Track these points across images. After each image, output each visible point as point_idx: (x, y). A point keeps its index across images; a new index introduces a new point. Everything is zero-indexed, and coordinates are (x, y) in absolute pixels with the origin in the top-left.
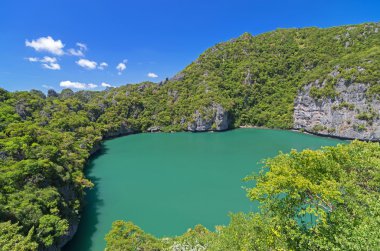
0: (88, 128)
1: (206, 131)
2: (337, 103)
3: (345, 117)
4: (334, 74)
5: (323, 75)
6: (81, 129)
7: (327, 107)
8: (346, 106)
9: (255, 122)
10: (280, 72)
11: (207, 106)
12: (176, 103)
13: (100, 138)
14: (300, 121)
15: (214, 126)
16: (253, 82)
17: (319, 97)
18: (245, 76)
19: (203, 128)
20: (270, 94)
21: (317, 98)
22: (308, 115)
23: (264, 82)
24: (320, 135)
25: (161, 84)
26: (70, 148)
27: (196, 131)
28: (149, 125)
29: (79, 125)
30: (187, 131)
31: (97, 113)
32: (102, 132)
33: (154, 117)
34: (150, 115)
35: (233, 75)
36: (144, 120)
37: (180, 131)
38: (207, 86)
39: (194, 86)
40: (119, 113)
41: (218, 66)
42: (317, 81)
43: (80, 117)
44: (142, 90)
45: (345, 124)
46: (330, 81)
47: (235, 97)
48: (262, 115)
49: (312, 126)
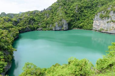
0: (13, 29)
1: (60, 30)
2: (109, 20)
3: (112, 26)
4: (109, 9)
5: (105, 9)
6: (10, 29)
7: (105, 21)
8: (113, 21)
9: (78, 27)
10: (89, 7)
11: (60, 21)
12: (48, 19)
13: (18, 32)
14: (95, 27)
15: (63, 28)
16: (78, 11)
17: (103, 18)
18: (75, 9)
19: (59, 29)
20: (84, 16)
21: (102, 17)
22: (98, 24)
23: (82, 11)
24: (102, 32)
25: (42, 11)
26: (6, 36)
27: (56, 30)
28: (38, 28)
29: (9, 27)
30: (52, 30)
31: (16, 23)
32: (19, 30)
33: (39, 24)
34: (38, 23)
35: (70, 9)
36: (35, 26)
37: (50, 30)
38: (60, 13)
39: (55, 12)
40: (25, 23)
41: (65, 4)
42: (103, 12)
43: (9, 24)
44: (34, 14)
45: (111, 28)
46: (107, 11)
47: (71, 17)
48: (81, 25)
49: (99, 29)
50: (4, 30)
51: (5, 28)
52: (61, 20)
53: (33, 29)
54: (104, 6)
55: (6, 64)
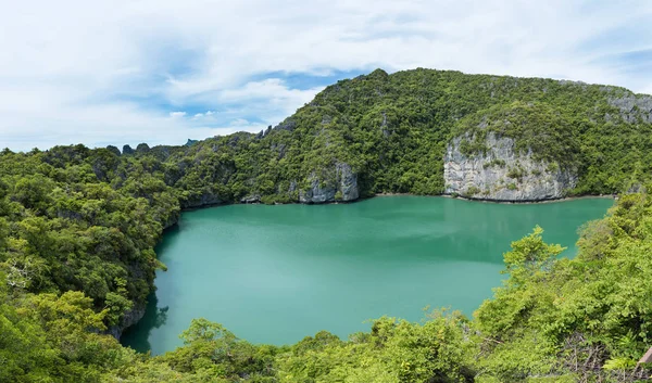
0: (163, 194)
1: (327, 202)
2: (489, 160)
3: (498, 176)
4: (483, 127)
5: (473, 126)
6: (156, 195)
7: (479, 164)
8: (498, 163)
9: (395, 189)
10: (425, 120)
11: (327, 166)
12: (282, 161)
13: (178, 208)
14: (451, 183)
15: (338, 195)
16: (391, 132)
17: (470, 153)
18: (379, 124)
19: (323, 197)
20: (413, 148)
21: (468, 152)
22: (461, 174)
23: (404, 132)
24: (475, 199)
25: (260, 135)
26: (142, 218)
27: (312, 203)
28: (243, 193)
29: (153, 190)
30: (298, 202)
31: (174, 176)
32: (181, 200)
33: (251, 181)
34: (245, 178)
35: (361, 124)
36: (236, 187)
37: (289, 202)
38: (328, 138)
39: (308, 137)
40: (202, 176)
41: (341, 109)
42: (467, 134)
43: (154, 180)
44: (234, 144)
45: (498, 184)
46: (479, 134)
47: (367, 153)
48: (404, 178)
49: (465, 189)
50: (140, 199)
51: (141, 193)
52: (331, 165)
53: (228, 200)
54: (468, 118)
55: (129, 304)
